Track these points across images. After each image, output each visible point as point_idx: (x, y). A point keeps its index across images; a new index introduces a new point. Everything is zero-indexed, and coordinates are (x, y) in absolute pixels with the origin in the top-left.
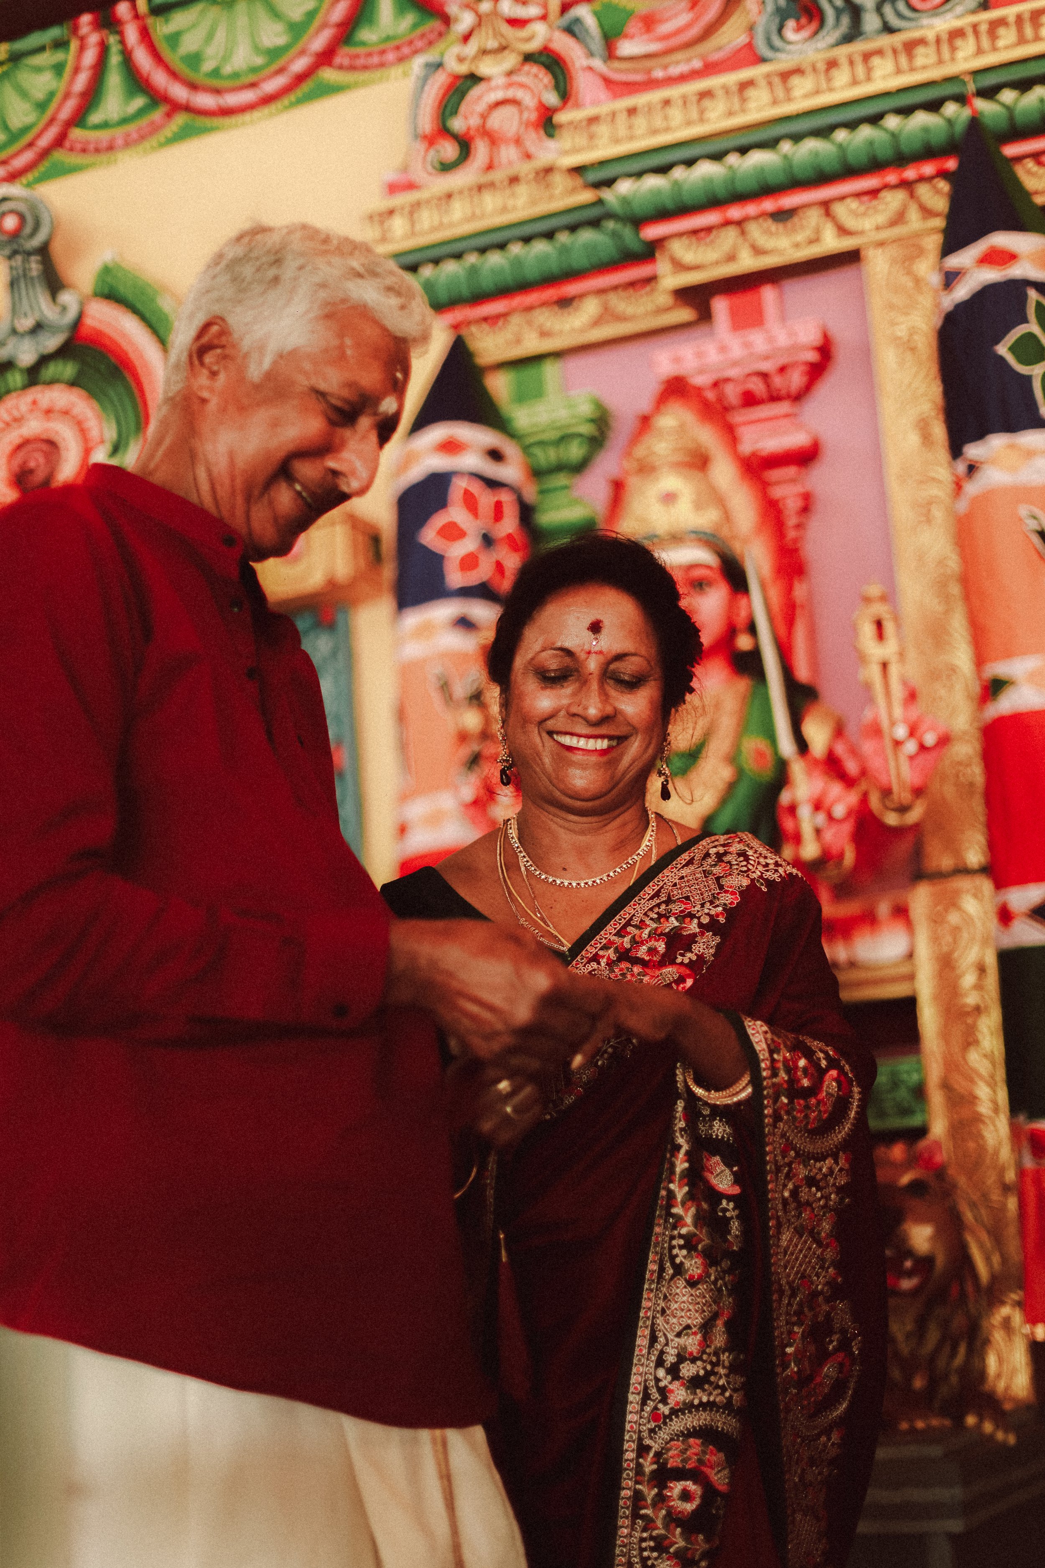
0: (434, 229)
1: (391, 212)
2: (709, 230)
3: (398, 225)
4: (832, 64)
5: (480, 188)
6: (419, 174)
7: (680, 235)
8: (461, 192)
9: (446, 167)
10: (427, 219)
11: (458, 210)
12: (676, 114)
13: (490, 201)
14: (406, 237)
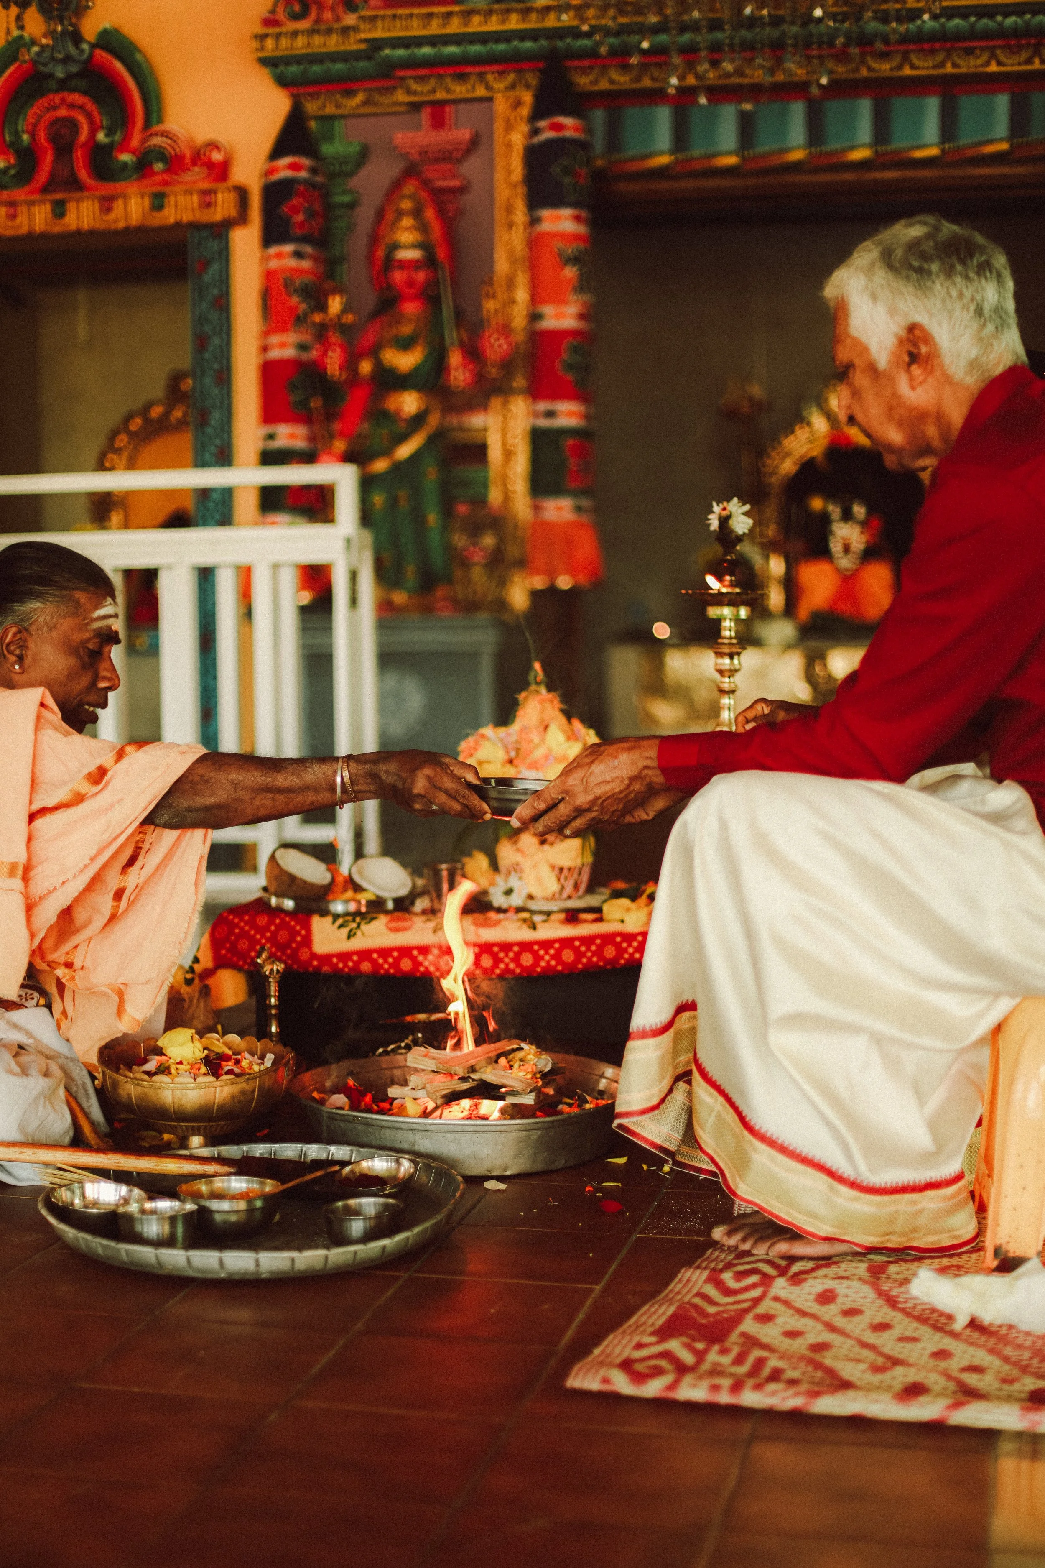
0: (287, 49)
1: (267, 35)
2: (425, 76)
3: (270, 43)
4: (489, 13)
5: (312, 32)
6: (281, 15)
7: (411, 77)
8: (303, 32)
9: (296, 17)
10: (284, 42)
11: (301, 41)
12: (415, 23)
13: (317, 40)
14: (273, 50)
